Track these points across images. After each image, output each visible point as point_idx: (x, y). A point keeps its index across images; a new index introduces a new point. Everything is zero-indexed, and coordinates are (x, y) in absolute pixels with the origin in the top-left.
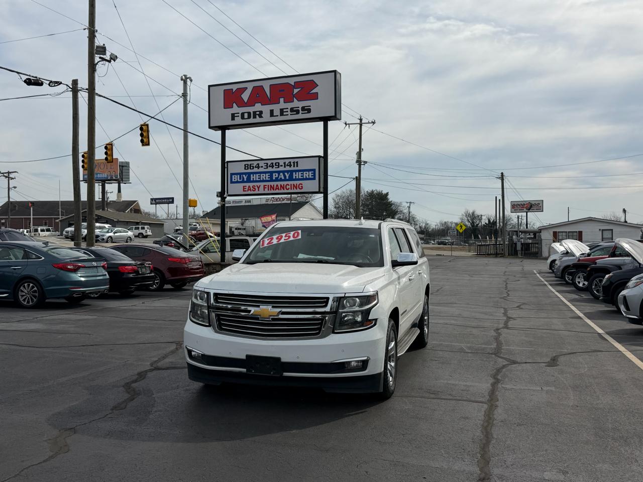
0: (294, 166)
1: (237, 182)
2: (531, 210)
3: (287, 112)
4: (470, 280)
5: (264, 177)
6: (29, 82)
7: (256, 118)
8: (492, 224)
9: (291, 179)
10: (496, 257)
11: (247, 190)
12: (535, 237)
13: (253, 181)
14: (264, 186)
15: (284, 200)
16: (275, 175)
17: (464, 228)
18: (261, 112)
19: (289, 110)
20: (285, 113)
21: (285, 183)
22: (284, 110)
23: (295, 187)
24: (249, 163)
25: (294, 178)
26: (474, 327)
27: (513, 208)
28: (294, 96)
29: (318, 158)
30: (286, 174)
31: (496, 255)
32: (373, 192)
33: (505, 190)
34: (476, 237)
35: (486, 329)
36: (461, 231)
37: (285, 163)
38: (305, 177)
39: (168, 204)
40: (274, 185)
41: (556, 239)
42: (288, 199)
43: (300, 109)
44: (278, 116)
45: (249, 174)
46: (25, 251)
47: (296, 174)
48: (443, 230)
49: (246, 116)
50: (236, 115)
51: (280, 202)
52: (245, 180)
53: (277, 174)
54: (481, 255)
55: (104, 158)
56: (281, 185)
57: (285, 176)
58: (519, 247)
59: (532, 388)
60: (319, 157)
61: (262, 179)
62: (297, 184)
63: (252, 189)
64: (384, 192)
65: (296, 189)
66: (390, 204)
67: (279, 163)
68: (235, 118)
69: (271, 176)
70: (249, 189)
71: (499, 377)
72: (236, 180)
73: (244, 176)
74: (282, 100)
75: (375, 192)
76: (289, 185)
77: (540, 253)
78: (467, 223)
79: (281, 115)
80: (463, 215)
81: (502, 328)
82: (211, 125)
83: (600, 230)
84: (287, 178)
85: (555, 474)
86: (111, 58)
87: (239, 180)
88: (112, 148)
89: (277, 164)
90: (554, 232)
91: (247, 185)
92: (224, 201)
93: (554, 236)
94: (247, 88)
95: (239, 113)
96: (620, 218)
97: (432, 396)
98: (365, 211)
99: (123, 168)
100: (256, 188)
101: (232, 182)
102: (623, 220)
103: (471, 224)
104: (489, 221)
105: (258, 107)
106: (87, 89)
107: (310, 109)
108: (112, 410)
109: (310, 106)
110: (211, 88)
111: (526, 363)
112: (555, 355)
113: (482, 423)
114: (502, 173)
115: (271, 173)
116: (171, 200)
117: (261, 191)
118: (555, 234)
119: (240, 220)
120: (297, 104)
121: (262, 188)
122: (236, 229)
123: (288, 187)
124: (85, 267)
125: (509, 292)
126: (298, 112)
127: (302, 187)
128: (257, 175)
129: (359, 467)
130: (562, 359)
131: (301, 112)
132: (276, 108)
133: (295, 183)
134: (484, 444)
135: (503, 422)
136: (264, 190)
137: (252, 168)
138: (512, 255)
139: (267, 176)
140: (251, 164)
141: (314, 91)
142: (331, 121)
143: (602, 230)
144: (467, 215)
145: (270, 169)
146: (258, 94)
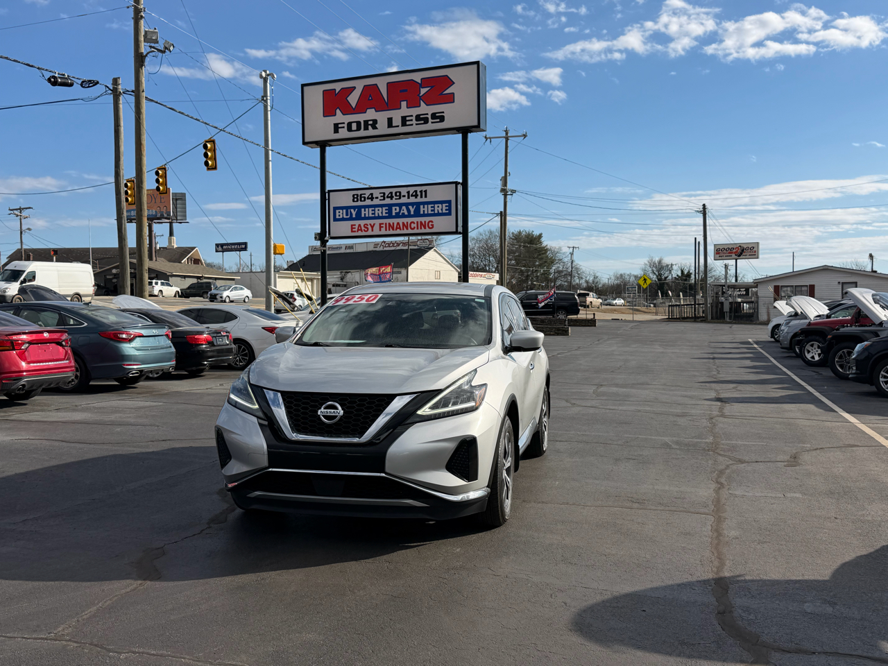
0: (421, 197)
1: (343, 219)
2: (741, 257)
3: (412, 120)
4: (662, 352)
5: (380, 212)
6: (54, 82)
7: (368, 129)
8: (686, 276)
9: (417, 214)
10: (695, 321)
11: (356, 230)
12: (747, 294)
13: (365, 218)
14: (380, 224)
15: (398, 245)
16: (396, 209)
17: (649, 282)
18: (375, 122)
19: (414, 118)
20: (408, 123)
21: (409, 220)
22: (408, 118)
23: (423, 225)
24: (359, 192)
25: (422, 212)
26: (678, 416)
27: (717, 254)
28: (421, 98)
29: (454, 185)
30: (410, 207)
31: (695, 319)
32: (520, 233)
33: (708, 228)
34: (665, 294)
35: (695, 417)
36: (645, 286)
37: (408, 192)
38: (436, 212)
39: (240, 251)
40: (393, 223)
41: (778, 296)
42: (404, 244)
43: (429, 116)
44: (398, 126)
45: (360, 208)
46: (60, 314)
47: (424, 207)
48: (618, 286)
49: (354, 126)
50: (340, 126)
51: (393, 248)
52: (354, 216)
53: (398, 208)
54: (674, 318)
55: (155, 188)
56: (403, 223)
57: (409, 211)
58: (726, 308)
59: (770, 495)
60: (457, 183)
61: (377, 215)
62: (425, 222)
63: (363, 228)
64: (536, 233)
65: (425, 228)
66: (544, 250)
67: (400, 193)
68: (340, 129)
69: (390, 211)
70: (360, 229)
71: (723, 480)
72: (341, 217)
73: (352, 210)
74: (404, 104)
75: (524, 233)
76: (414, 223)
77: (755, 315)
78: (651, 276)
79: (402, 126)
80: (646, 264)
81: (717, 416)
82: (306, 140)
83: (839, 283)
84: (412, 213)
85: (820, 606)
86: (166, 48)
87: (345, 217)
88: (166, 173)
89: (398, 194)
90: (775, 286)
91: (357, 223)
92: (325, 246)
93: (775, 291)
94: (354, 88)
95: (344, 123)
96: (866, 267)
97: (636, 505)
98: (511, 260)
99: (178, 202)
100: (369, 227)
101: (335, 220)
102: (869, 269)
103: (657, 277)
104: (682, 271)
105: (371, 114)
106: (132, 91)
107: (443, 116)
108: (208, 523)
109: (443, 112)
110: (305, 88)
111: (757, 462)
112: (794, 451)
113: (710, 540)
114: (704, 205)
115: (390, 206)
116: (243, 246)
117: (376, 232)
118: (777, 289)
119: (339, 273)
120: (424, 109)
121: (376, 228)
122: (333, 286)
123: (413, 226)
124: (143, 336)
125: (719, 369)
126: (426, 121)
127: (433, 225)
128: (370, 209)
129: (553, 597)
130: (806, 457)
131: (430, 120)
132: (397, 116)
133: (423, 219)
134: (718, 568)
135: (738, 538)
136: (380, 230)
137: (363, 199)
138: (717, 318)
139: (383, 212)
140: (361, 195)
141: (448, 91)
142: (472, 133)
143: (843, 283)
144: (652, 264)
145: (388, 201)
146: (370, 96)
